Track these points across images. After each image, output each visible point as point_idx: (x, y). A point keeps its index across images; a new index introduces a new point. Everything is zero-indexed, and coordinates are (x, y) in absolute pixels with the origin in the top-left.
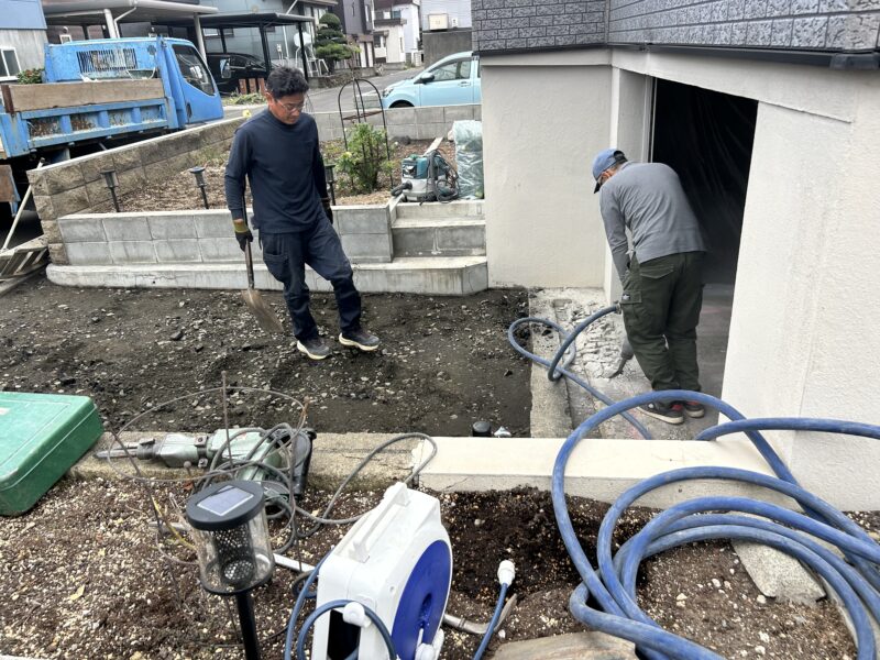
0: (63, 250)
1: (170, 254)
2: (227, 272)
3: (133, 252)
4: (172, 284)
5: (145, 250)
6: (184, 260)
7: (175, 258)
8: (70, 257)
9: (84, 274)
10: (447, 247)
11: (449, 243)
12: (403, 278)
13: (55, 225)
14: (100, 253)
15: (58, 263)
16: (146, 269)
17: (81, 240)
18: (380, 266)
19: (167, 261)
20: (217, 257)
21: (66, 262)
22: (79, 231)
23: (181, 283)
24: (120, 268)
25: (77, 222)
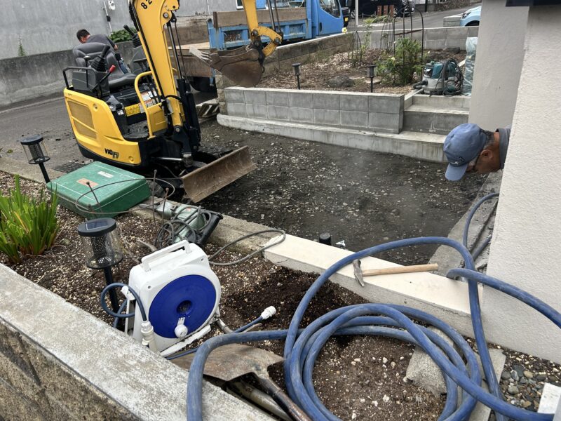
0: (225, 106)
1: (274, 115)
2: (300, 128)
3: (257, 111)
4: (272, 132)
5: (262, 111)
6: (281, 118)
7: (277, 117)
8: (228, 110)
9: (232, 121)
10: (441, 128)
11: (442, 125)
12: (403, 146)
13: (223, 92)
14: (241, 110)
15: (223, 113)
16: (260, 122)
17: (233, 101)
18: (390, 135)
19: (272, 118)
20: (298, 119)
21: (226, 113)
22: (233, 96)
23: (277, 132)
24: (249, 119)
25: (233, 91)
